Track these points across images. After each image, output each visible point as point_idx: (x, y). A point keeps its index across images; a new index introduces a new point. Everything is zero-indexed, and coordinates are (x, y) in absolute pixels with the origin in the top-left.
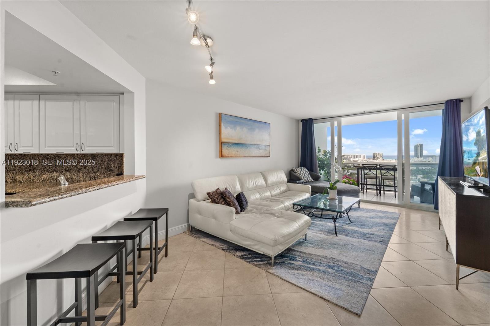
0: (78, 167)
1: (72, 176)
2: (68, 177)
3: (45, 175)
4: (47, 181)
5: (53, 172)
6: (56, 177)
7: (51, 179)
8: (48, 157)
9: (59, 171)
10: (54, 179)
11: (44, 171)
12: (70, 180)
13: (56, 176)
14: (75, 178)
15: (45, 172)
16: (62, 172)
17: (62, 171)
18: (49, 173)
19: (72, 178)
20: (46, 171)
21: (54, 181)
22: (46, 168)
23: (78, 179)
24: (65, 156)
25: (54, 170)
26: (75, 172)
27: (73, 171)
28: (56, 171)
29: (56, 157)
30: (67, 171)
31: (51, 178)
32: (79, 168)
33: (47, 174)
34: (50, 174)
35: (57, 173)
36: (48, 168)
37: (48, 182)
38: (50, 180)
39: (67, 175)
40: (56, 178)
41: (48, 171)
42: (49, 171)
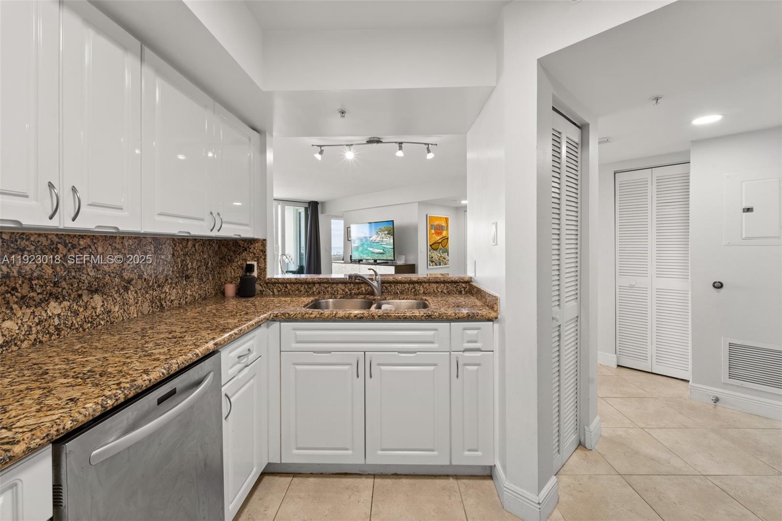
0: (124, 274)
1: (110, 305)
2: (98, 310)
3: (10, 319)
4: (22, 341)
5: (47, 301)
6: (59, 318)
7: (38, 332)
8: (24, 243)
9: (70, 295)
10: (52, 330)
11: (8, 303)
12: (103, 319)
13: (59, 315)
14: (117, 309)
15: (12, 309)
16: (80, 296)
17: (80, 292)
18: (29, 311)
19: (110, 312)
20: (16, 303)
21: (51, 335)
22: (14, 289)
23: (124, 311)
24: (88, 241)
25: (51, 294)
26: (118, 291)
27: (112, 290)
28: (57, 298)
29: (59, 246)
30: (96, 291)
31: (39, 328)
32: (126, 278)
33: (19, 314)
34: (33, 312)
35: (60, 303)
36: (25, 290)
37: (25, 344)
38: (32, 337)
39: (93, 305)
40: (57, 321)
41: (24, 301)
42: (32, 303)
